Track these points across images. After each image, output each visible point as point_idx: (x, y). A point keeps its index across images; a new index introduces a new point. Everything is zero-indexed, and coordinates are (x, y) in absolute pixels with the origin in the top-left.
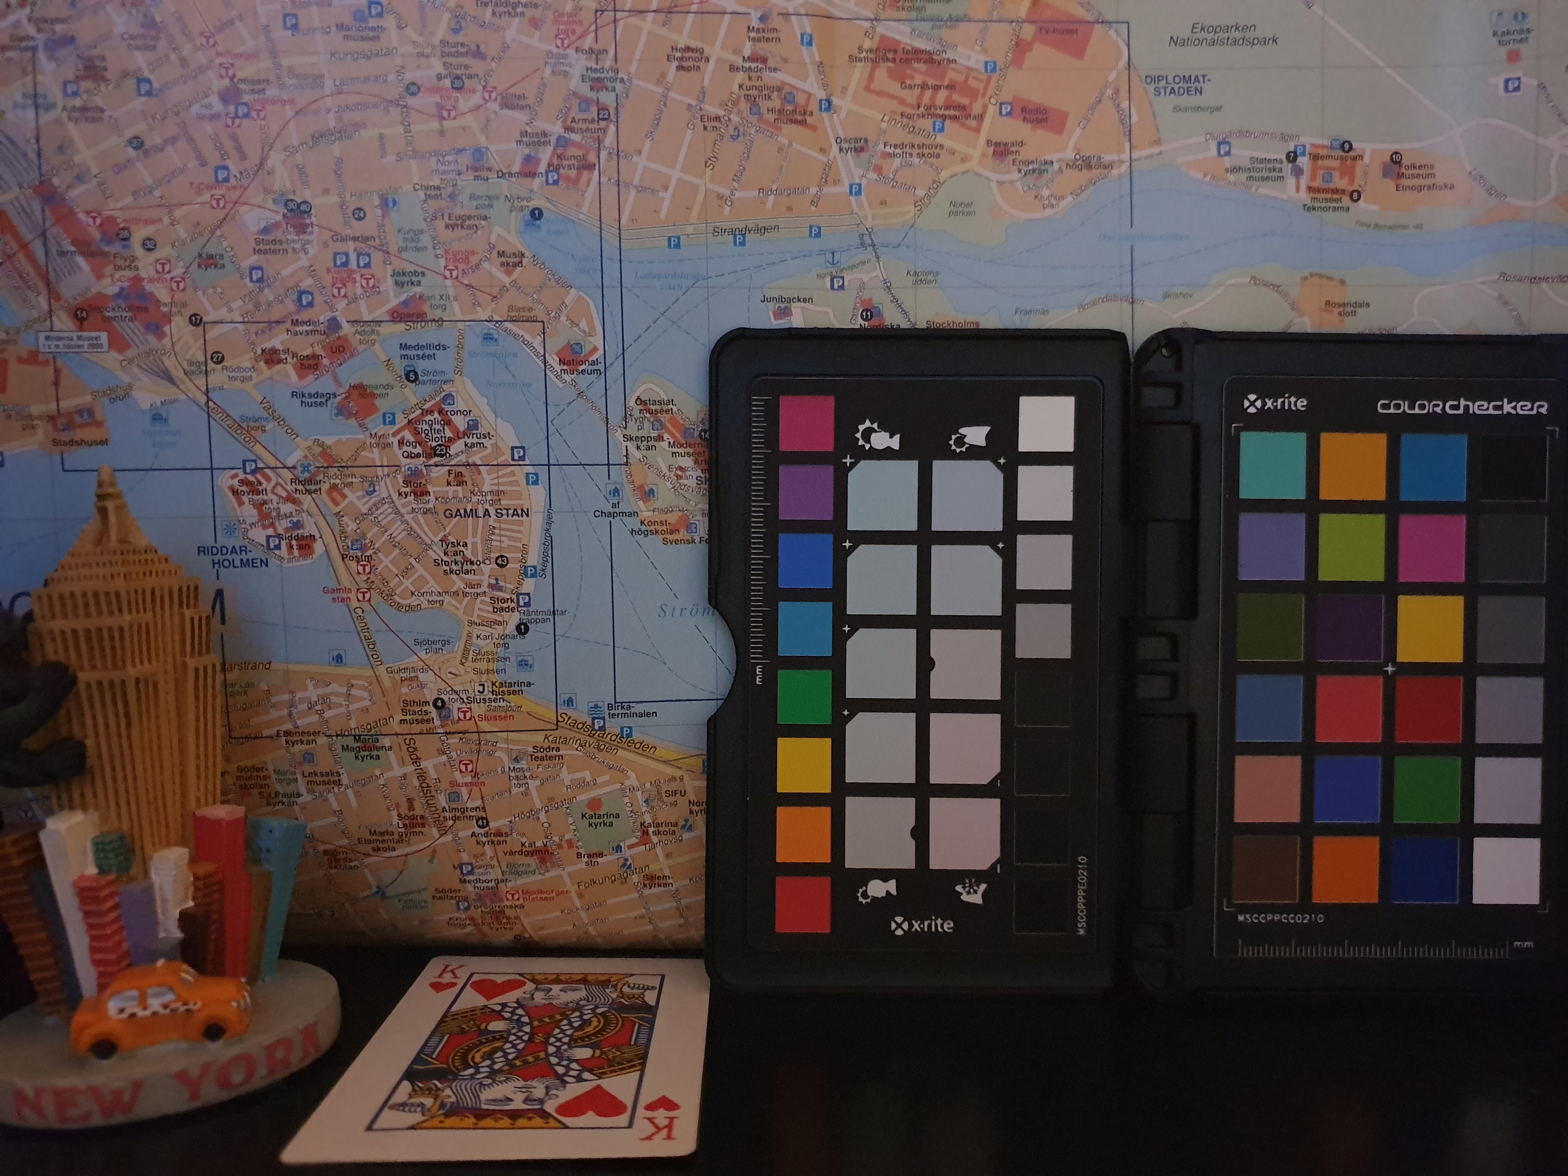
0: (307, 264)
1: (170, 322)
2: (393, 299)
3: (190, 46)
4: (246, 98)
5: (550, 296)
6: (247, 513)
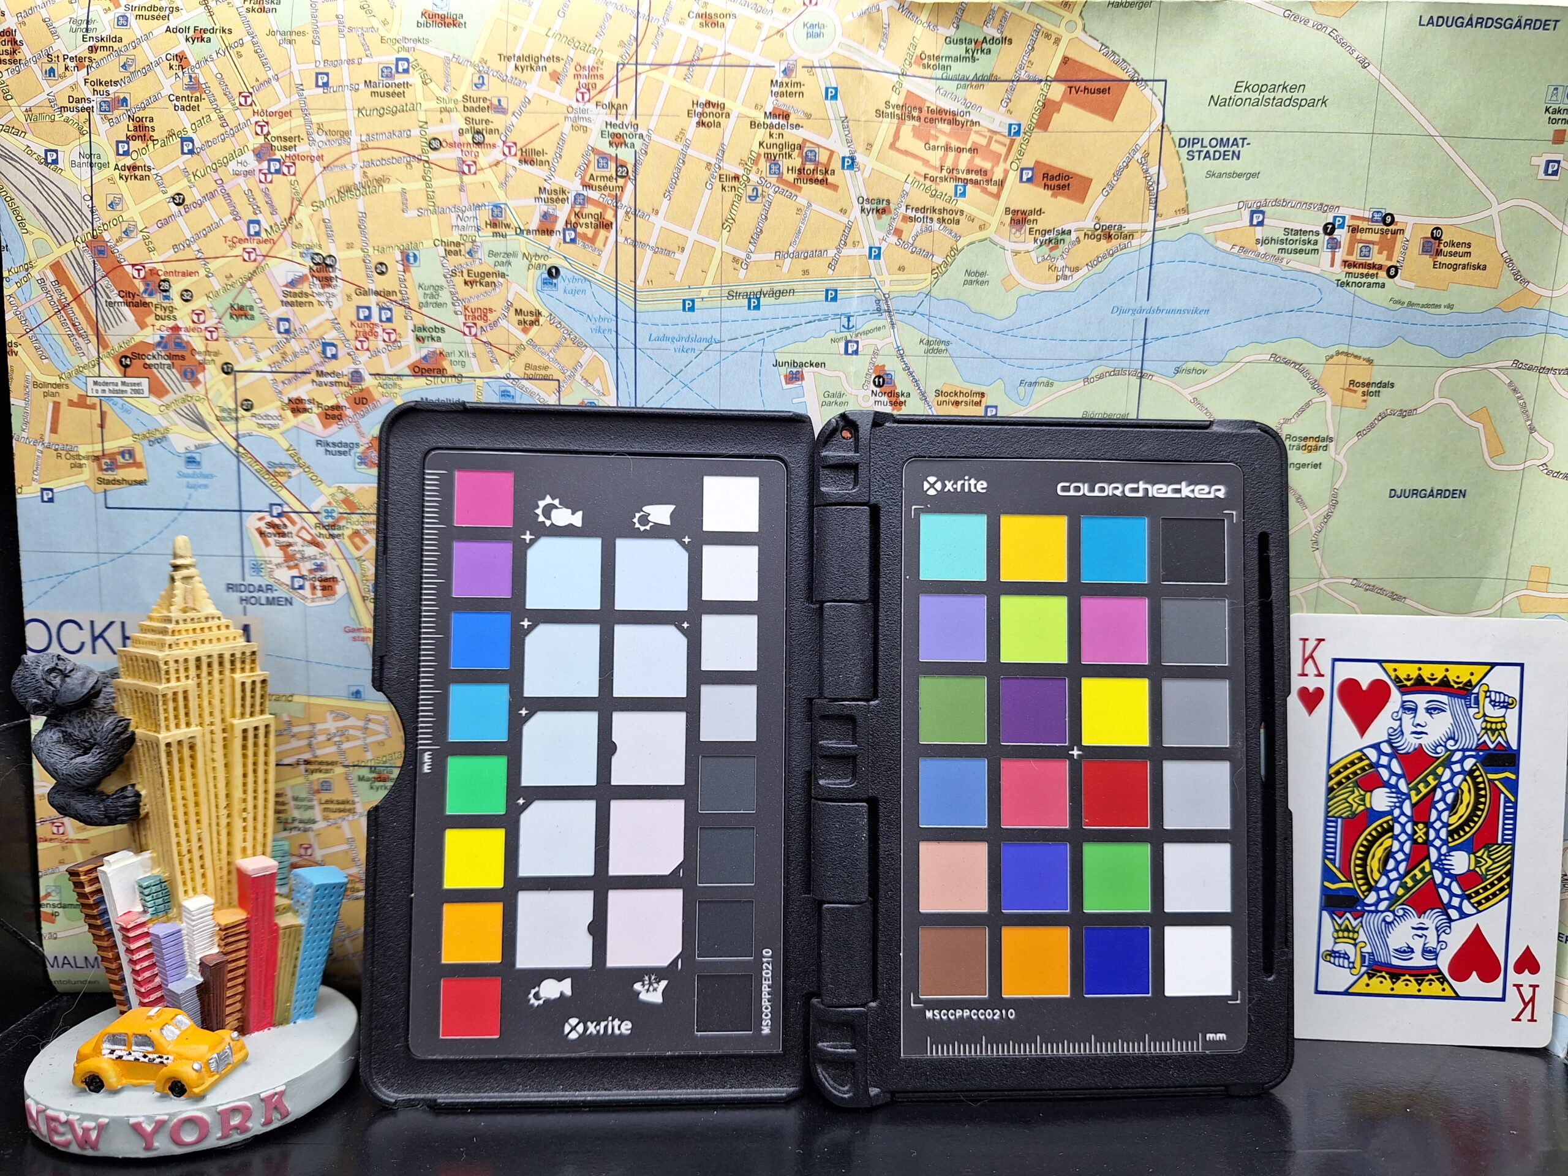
0: (331, 316)
1: (204, 369)
2: (415, 352)
3: (229, 106)
4: (279, 155)
5: (566, 356)
6: (274, 554)
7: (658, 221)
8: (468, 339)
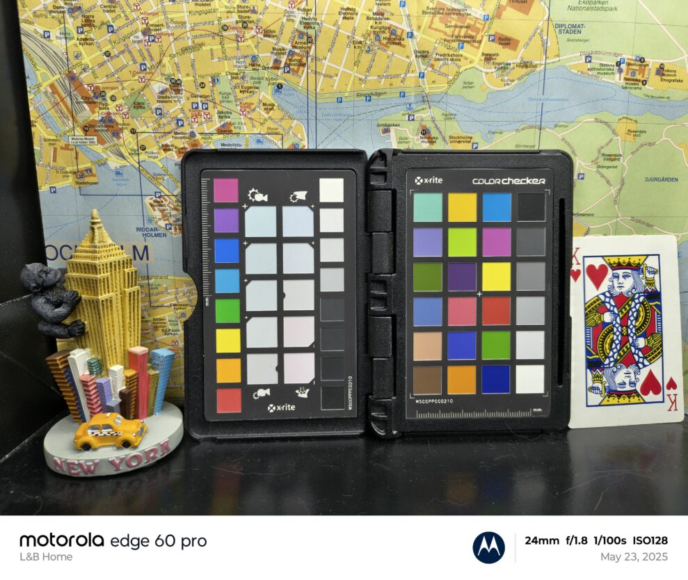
0: (180, 107)
1: (123, 132)
2: (218, 124)
3: (129, 10)
4: (153, 33)
5: (285, 124)
6: (157, 214)
7: (326, 62)
8: (242, 117)
